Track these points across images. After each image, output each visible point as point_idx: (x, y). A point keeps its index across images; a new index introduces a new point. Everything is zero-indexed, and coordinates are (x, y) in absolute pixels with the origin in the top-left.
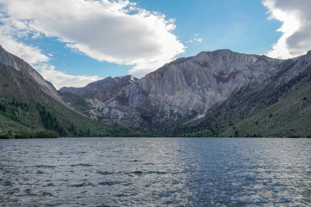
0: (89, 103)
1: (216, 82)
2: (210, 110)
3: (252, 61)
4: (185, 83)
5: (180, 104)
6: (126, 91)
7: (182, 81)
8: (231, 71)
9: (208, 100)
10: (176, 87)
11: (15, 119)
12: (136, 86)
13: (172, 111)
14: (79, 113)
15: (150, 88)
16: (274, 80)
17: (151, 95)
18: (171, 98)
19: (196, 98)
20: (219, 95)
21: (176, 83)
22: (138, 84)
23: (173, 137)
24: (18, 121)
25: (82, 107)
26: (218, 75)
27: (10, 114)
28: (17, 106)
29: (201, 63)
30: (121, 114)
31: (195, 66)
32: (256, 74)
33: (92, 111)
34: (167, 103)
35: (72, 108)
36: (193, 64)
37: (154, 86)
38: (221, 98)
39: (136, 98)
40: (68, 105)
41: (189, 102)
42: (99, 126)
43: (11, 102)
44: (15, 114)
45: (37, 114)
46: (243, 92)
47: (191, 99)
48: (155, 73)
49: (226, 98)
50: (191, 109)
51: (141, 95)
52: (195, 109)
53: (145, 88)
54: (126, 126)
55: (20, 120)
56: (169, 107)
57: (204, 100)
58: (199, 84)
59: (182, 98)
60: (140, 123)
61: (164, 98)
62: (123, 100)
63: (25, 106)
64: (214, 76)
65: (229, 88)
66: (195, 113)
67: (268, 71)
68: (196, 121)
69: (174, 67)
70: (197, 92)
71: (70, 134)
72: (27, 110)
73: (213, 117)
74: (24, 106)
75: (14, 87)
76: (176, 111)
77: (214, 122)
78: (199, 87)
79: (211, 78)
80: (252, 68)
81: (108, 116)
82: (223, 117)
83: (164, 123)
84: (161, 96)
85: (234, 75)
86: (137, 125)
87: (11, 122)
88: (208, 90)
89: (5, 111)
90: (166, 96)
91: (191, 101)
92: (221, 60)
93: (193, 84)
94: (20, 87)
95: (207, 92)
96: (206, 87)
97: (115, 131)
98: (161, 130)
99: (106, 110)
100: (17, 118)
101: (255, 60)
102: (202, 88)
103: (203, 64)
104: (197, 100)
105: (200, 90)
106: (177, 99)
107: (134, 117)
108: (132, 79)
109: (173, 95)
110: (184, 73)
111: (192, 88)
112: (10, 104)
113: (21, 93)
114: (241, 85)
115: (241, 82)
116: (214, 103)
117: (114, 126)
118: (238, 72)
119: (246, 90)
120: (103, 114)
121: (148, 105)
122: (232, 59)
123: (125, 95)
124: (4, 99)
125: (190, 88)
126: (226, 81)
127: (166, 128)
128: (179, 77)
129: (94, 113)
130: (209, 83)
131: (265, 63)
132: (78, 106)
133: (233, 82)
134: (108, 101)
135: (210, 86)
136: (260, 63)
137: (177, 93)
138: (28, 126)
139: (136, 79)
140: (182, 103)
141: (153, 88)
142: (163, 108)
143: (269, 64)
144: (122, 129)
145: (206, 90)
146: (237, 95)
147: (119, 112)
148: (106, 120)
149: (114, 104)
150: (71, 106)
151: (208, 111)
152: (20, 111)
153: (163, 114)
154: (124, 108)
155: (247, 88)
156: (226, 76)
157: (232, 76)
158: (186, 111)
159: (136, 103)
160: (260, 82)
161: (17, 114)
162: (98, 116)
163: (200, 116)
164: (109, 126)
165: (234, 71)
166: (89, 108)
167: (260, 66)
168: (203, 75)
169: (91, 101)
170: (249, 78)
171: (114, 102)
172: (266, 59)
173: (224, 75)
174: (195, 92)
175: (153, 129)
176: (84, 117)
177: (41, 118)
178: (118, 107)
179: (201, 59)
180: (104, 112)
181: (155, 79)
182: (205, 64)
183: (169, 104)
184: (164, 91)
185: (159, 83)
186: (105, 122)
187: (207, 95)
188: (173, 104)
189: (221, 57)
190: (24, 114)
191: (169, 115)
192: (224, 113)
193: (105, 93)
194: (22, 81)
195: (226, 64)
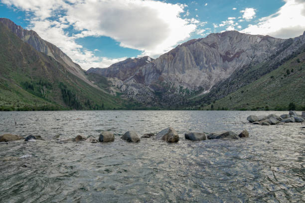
0: (110, 82)
1: (222, 61)
2: (214, 86)
3: (256, 42)
4: (194, 62)
5: (189, 82)
6: (143, 70)
7: (191, 61)
8: (236, 51)
9: (214, 77)
10: (186, 66)
11: (41, 96)
12: (151, 66)
13: (181, 87)
14: (101, 90)
15: (164, 67)
16: (272, 59)
17: (164, 74)
18: (181, 76)
19: (203, 76)
20: (224, 73)
21: (186, 63)
22: (153, 64)
23: (176, 110)
24: (43, 98)
25: (104, 85)
26: (224, 54)
27: (37, 92)
28: (43, 86)
29: (209, 45)
30: (136, 91)
31: (204, 47)
32: (259, 53)
33: (112, 88)
34: (177, 80)
35: (96, 86)
36: (201, 45)
37: (166, 66)
38: (225, 76)
39: (151, 76)
40: (92, 83)
41: (197, 80)
42: (116, 101)
43: (38, 82)
44: (40, 92)
45: (59, 91)
46: (244, 70)
47: (199, 77)
48: (168, 54)
49: (229, 76)
50: (198, 86)
51: (155, 73)
52: (202, 85)
53: (159, 67)
54: (140, 101)
55: (45, 97)
56: (179, 84)
57: (210, 77)
58: (206, 63)
59: (191, 76)
60: (152, 98)
61: (176, 77)
62: (140, 78)
63: (50, 85)
64: (221, 56)
65: (234, 66)
66: (201, 89)
67: (269, 50)
68: (201, 97)
69: (184, 49)
70: (205, 70)
71: (86, 108)
72: (51, 89)
73: (214, 92)
74: (48, 86)
75: (42, 70)
76: (185, 87)
77: (214, 97)
78: (207, 66)
79: (218, 57)
80: (255, 48)
81: (125, 93)
82: (222, 92)
83: (172, 98)
84: (172, 74)
85: (238, 54)
86: (149, 100)
87: (36, 98)
88: (214, 69)
89: (33, 90)
90: (177, 74)
91: (198, 78)
92: (228, 40)
93: (201, 63)
94: (46, 69)
95: (214, 70)
96: (213, 66)
97: (130, 105)
98: (169, 104)
99: (124, 87)
100: (42, 95)
101: (259, 40)
102: (209, 67)
103: (212, 45)
104: (204, 78)
105: (207, 68)
106: (186, 76)
107: (147, 93)
108: (149, 59)
109: (183, 73)
110: (194, 53)
111: (200, 67)
112: (37, 84)
113: (47, 75)
114: (244, 64)
115: (245, 60)
116: (219, 80)
117: (130, 101)
118: (243, 51)
119: (247, 68)
120: (121, 91)
121: (161, 82)
122: (239, 39)
123: (142, 73)
124: (33, 80)
125: (199, 67)
126: (231, 60)
127: (173, 103)
128: (189, 57)
129: (114, 90)
130: (215, 62)
131: (268, 43)
132: (100, 84)
133: (237, 61)
134: (128, 79)
135: (216, 65)
136: (263, 43)
137: (187, 71)
138: (50, 101)
139: (152, 59)
140: (190, 81)
141: (166, 68)
142: (174, 84)
143: (271, 44)
144: (136, 103)
145: (212, 69)
146: (239, 73)
147: (134, 89)
148: (124, 95)
149: (132, 82)
150: (94, 84)
151: (213, 87)
152: (45, 89)
153: (174, 89)
154: (139, 86)
155: (249, 66)
156: (232, 56)
157: (237, 56)
158: (193, 88)
159: (151, 80)
160: (261, 60)
161: (42, 92)
162: (116, 93)
163: (205, 92)
164: (125, 101)
165: (239, 51)
166: (109, 86)
167: (262, 45)
168: (211, 55)
169: (111, 79)
170: (251, 57)
171: (132, 80)
172: (269, 39)
173: (230, 54)
174: (202, 70)
175: (162, 103)
176: (105, 93)
177: (62, 95)
178: (135, 85)
179: (210, 41)
180: (122, 89)
181: (168, 59)
182: (213, 45)
183: (180, 81)
184: (176, 69)
185: (171, 63)
186: (122, 97)
187: (213, 73)
188: (182, 82)
189: (229, 38)
190: (48, 92)
191: (178, 91)
192: (223, 89)
193: (125, 72)
194: (49, 65)
195: (232, 45)
